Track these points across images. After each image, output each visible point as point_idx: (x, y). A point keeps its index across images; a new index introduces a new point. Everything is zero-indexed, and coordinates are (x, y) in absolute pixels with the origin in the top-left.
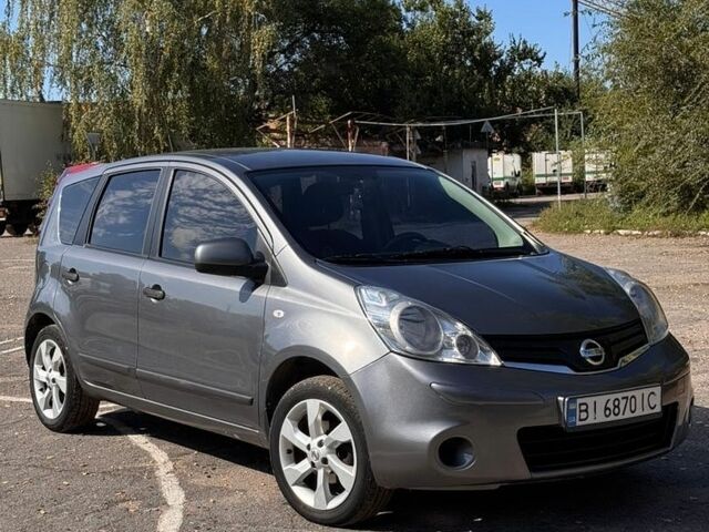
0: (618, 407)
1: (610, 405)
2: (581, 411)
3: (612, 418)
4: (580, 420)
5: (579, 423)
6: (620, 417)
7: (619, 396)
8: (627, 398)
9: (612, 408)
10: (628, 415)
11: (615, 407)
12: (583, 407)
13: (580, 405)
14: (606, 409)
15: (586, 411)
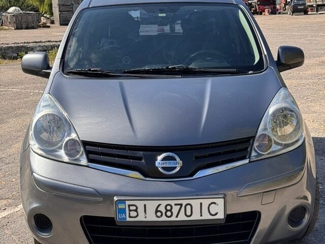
0: (171, 210)
1: (162, 208)
2: (130, 210)
3: (164, 218)
4: (130, 217)
5: (128, 219)
6: (173, 218)
7: (172, 203)
8: (181, 205)
9: (164, 211)
10: (182, 217)
11: (167, 211)
12: (132, 208)
13: (129, 206)
14: (157, 211)
15: (136, 210)
